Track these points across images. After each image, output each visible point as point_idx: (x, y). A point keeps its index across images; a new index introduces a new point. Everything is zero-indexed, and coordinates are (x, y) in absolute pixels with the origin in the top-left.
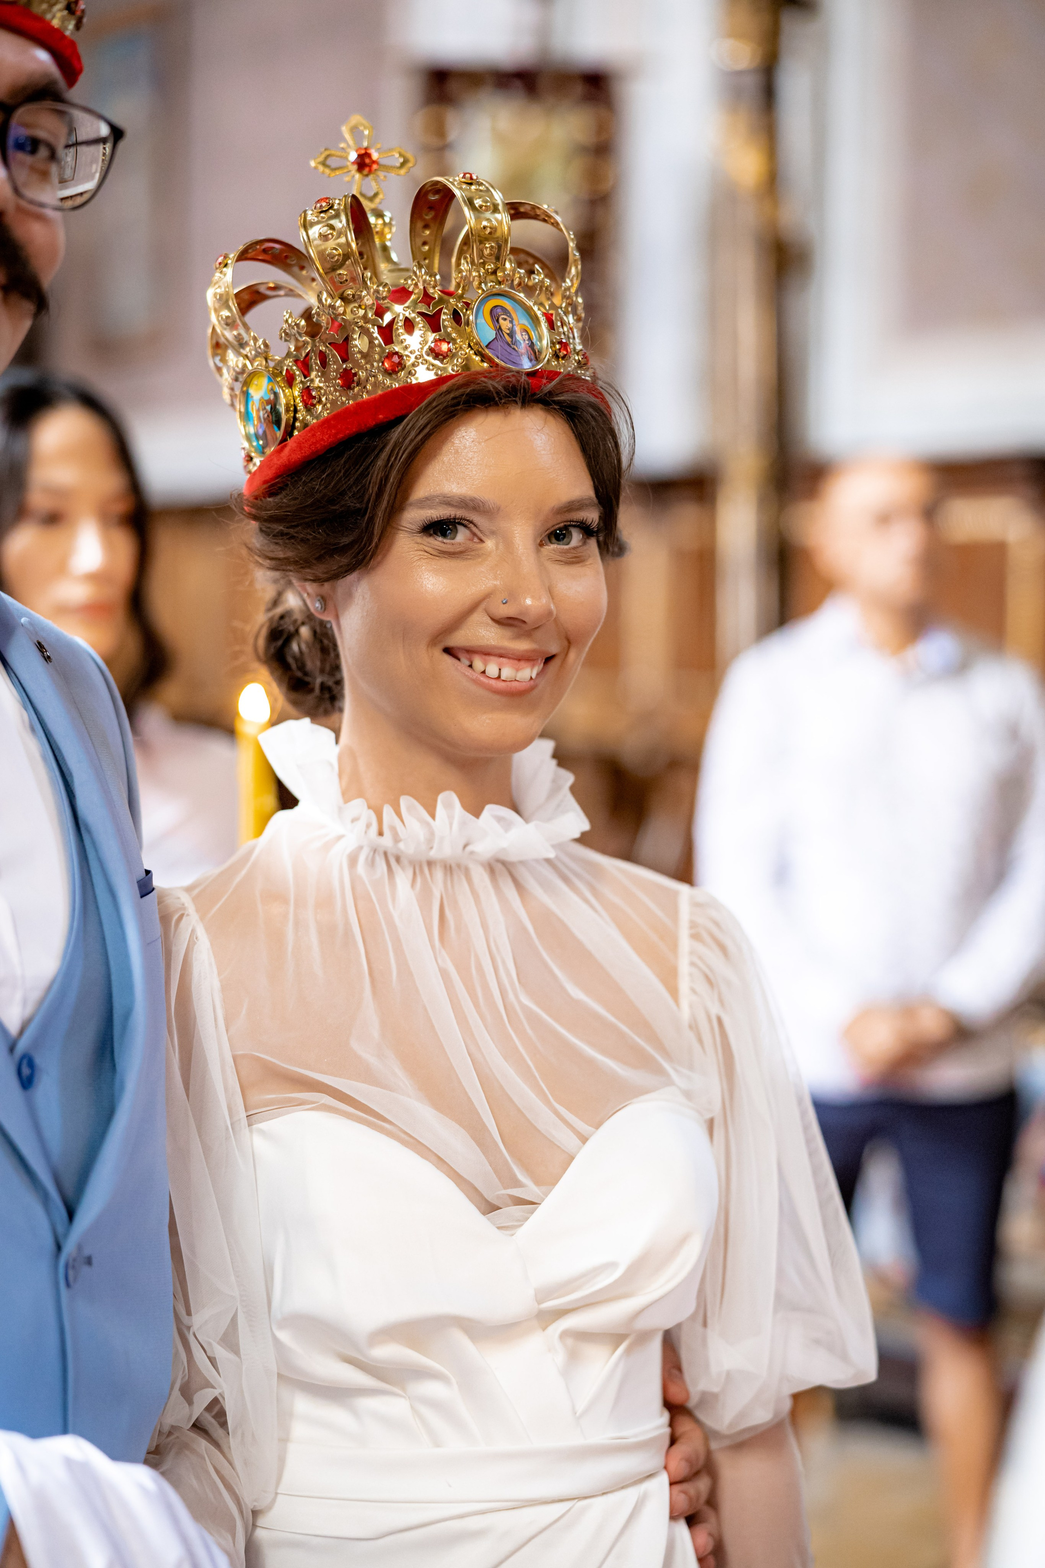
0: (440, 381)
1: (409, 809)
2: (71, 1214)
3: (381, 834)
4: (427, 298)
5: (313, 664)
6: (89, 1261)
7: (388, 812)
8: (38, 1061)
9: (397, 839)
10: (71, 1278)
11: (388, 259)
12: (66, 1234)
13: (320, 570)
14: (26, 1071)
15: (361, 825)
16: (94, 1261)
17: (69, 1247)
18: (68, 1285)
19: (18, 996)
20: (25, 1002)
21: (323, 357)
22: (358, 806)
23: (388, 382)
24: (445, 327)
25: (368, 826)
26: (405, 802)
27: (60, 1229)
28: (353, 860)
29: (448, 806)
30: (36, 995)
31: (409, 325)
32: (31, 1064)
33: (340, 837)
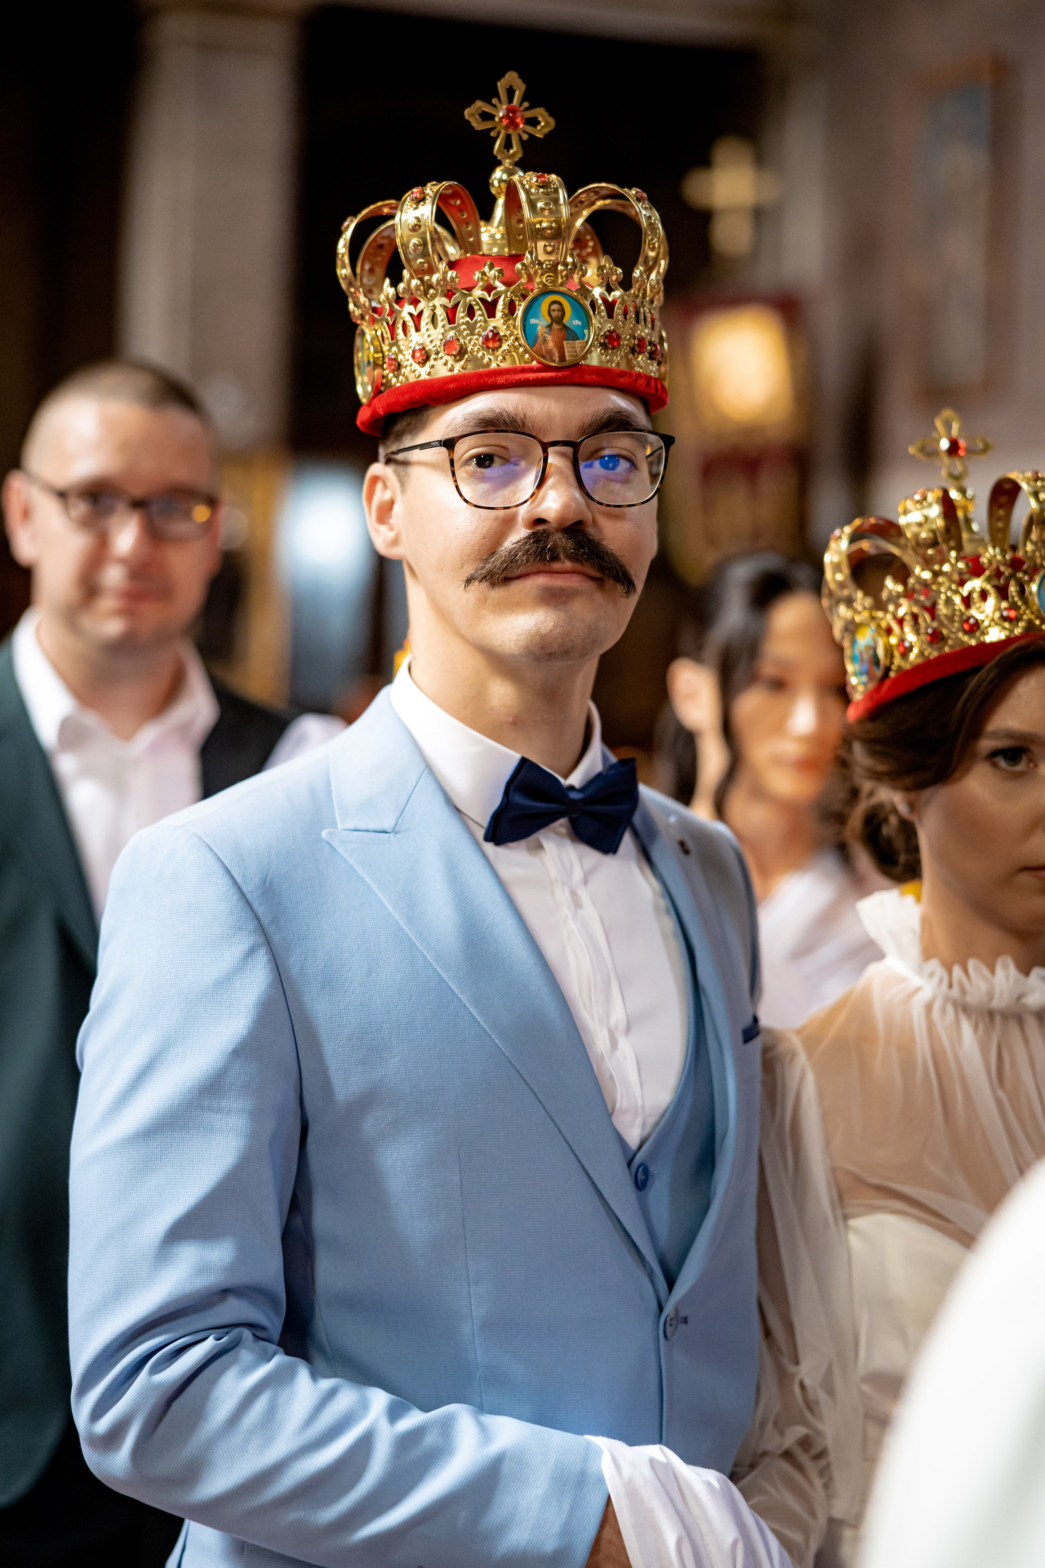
0: (1008, 641)
1: (976, 969)
2: (671, 1284)
3: (950, 986)
4: (998, 574)
5: (899, 844)
6: (685, 1320)
7: (957, 971)
8: (652, 1169)
9: (964, 992)
10: (668, 1334)
11: (970, 530)
12: (667, 1301)
13: (908, 781)
14: (641, 1176)
15: (936, 980)
16: (689, 1320)
17: (669, 1309)
18: (666, 1337)
19: (639, 1121)
20: (644, 1125)
21: (915, 617)
22: (934, 965)
23: (966, 638)
24: (1013, 597)
25: (941, 980)
26: (972, 964)
27: (663, 1296)
28: (929, 1008)
29: (1005, 967)
30: (652, 1120)
31: (984, 595)
32: (646, 1172)
33: (918, 989)
